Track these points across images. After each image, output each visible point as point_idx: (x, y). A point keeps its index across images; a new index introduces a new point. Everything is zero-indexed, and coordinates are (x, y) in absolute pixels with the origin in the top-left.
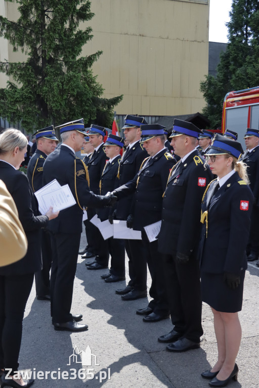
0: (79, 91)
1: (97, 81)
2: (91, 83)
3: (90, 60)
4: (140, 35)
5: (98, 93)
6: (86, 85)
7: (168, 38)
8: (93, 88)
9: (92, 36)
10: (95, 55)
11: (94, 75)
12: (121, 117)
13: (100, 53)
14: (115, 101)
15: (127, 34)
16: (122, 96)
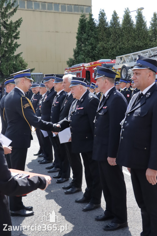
0: (15, 67)
1: (25, 61)
2: (22, 62)
3: (18, 55)
4: (56, 32)
5: (27, 66)
6: (20, 64)
7: (70, 33)
8: (24, 64)
9: (20, 45)
10: (19, 54)
11: (23, 59)
12: (35, 76)
13: (21, 53)
14: (32, 70)
15: (49, 31)
16: (34, 68)
